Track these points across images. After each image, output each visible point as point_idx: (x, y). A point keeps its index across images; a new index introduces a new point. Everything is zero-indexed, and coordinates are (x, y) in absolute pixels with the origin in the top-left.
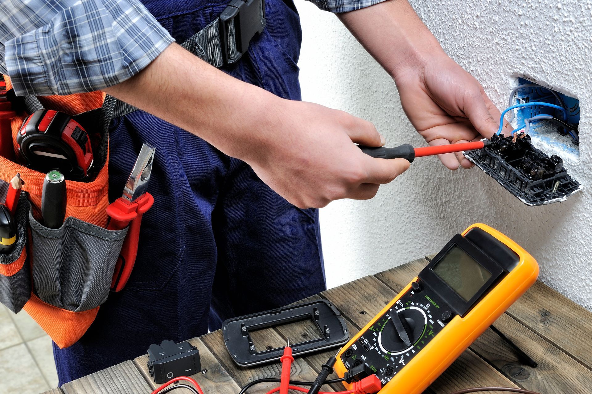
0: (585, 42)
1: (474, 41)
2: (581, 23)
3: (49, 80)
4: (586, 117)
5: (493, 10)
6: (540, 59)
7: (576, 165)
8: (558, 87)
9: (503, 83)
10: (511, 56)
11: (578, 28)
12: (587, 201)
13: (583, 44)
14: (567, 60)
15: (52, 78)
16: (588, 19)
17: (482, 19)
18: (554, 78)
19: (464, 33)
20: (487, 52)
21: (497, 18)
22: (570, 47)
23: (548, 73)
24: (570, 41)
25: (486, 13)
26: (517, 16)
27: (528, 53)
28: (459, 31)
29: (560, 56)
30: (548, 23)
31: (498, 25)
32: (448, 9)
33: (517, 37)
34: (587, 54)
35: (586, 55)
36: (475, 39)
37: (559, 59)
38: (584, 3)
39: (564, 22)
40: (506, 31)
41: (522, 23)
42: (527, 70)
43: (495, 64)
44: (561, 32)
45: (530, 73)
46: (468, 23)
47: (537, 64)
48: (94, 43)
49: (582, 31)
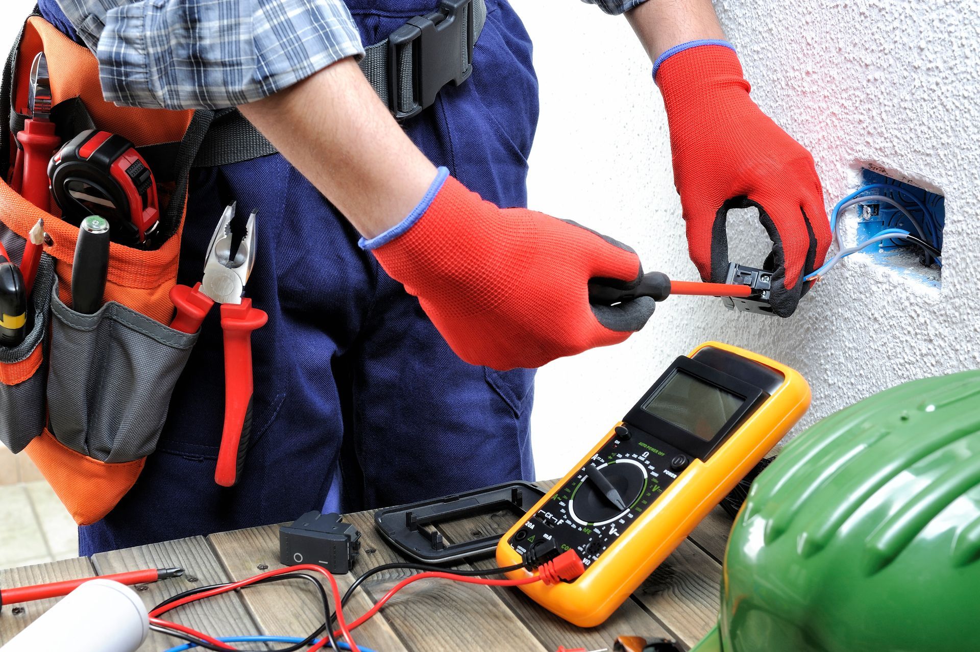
0: (956, 99)
1: (801, 114)
2: (951, 69)
3: (152, 80)
4: (953, 222)
5: (830, 61)
6: (892, 133)
7: (935, 303)
8: (916, 177)
9: (838, 178)
10: (851, 133)
11: (947, 78)
12: (949, 363)
13: (954, 103)
14: (930, 131)
15: (156, 77)
16: (961, 62)
17: (815, 76)
18: (910, 162)
19: (787, 103)
20: (819, 130)
21: (835, 73)
22: (935, 110)
23: (902, 156)
24: (935, 100)
25: (821, 67)
26: (864, 67)
27: (876, 125)
28: (780, 100)
29: (920, 125)
30: (906, 74)
31: (835, 84)
32: (767, 65)
33: (861, 101)
34: (958, 118)
35: (957, 120)
36: (802, 110)
37: (919, 131)
38: (956, 37)
39: (928, 69)
40: (847, 93)
41: (870, 77)
42: (874, 153)
43: (829, 148)
44: (923, 86)
45: (878, 157)
46: (794, 86)
47: (887, 142)
48: (220, 36)
49: (952, 81)
